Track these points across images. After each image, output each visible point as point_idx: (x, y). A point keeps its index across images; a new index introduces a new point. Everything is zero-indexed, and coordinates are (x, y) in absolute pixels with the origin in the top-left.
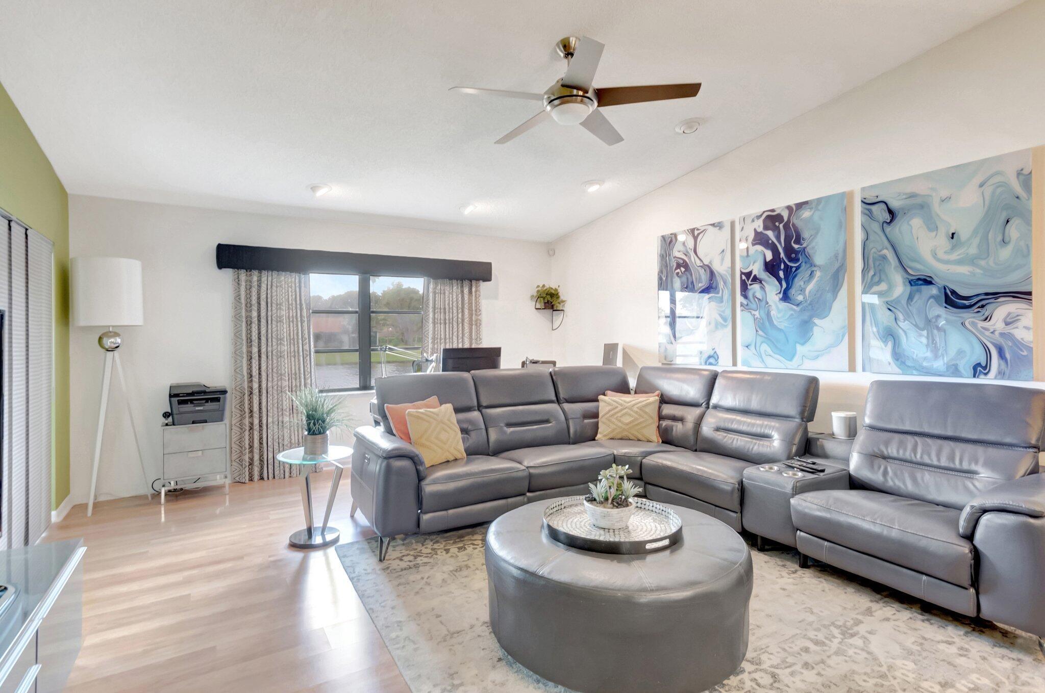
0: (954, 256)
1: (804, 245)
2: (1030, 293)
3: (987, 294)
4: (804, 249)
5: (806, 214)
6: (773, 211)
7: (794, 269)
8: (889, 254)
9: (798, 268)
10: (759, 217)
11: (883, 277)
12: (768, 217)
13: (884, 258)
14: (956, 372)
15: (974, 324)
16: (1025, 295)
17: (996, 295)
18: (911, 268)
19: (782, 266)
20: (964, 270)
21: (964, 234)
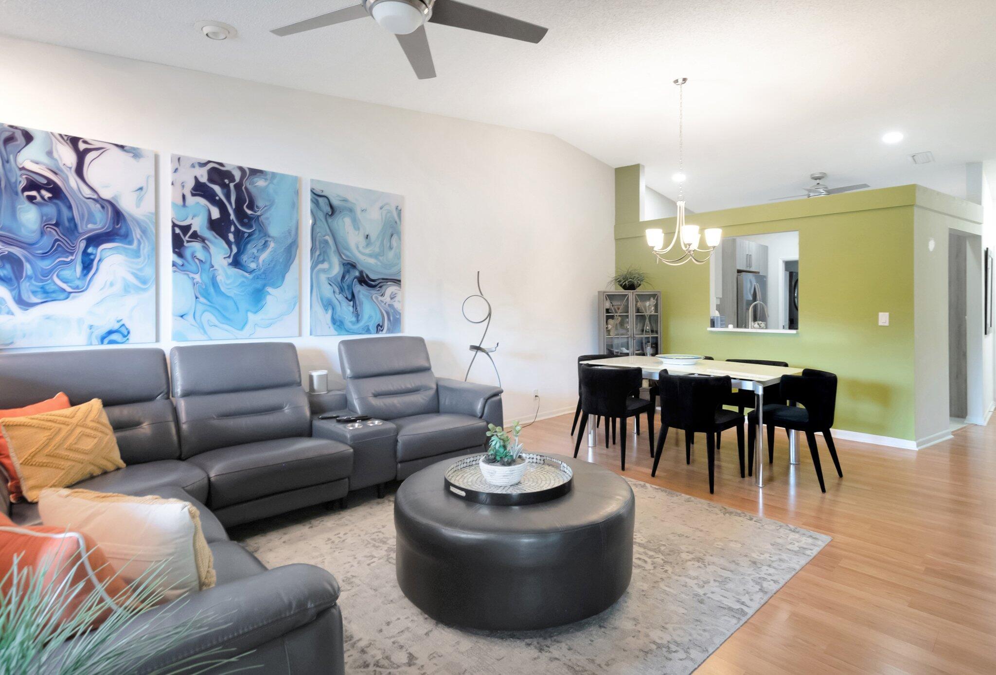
0: (367, 251)
1: (258, 213)
2: (400, 281)
3: (383, 279)
4: (258, 216)
5: (260, 183)
6: (221, 164)
7: (246, 235)
8: (329, 238)
9: (250, 235)
10: (203, 165)
11: (326, 257)
12: (213, 169)
13: (326, 242)
14: (368, 331)
15: (377, 298)
16: (398, 282)
17: (387, 280)
18: (343, 254)
19: (233, 229)
20: (372, 261)
21: (373, 237)
